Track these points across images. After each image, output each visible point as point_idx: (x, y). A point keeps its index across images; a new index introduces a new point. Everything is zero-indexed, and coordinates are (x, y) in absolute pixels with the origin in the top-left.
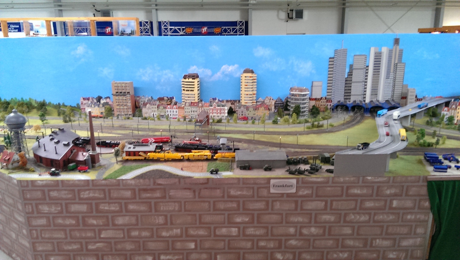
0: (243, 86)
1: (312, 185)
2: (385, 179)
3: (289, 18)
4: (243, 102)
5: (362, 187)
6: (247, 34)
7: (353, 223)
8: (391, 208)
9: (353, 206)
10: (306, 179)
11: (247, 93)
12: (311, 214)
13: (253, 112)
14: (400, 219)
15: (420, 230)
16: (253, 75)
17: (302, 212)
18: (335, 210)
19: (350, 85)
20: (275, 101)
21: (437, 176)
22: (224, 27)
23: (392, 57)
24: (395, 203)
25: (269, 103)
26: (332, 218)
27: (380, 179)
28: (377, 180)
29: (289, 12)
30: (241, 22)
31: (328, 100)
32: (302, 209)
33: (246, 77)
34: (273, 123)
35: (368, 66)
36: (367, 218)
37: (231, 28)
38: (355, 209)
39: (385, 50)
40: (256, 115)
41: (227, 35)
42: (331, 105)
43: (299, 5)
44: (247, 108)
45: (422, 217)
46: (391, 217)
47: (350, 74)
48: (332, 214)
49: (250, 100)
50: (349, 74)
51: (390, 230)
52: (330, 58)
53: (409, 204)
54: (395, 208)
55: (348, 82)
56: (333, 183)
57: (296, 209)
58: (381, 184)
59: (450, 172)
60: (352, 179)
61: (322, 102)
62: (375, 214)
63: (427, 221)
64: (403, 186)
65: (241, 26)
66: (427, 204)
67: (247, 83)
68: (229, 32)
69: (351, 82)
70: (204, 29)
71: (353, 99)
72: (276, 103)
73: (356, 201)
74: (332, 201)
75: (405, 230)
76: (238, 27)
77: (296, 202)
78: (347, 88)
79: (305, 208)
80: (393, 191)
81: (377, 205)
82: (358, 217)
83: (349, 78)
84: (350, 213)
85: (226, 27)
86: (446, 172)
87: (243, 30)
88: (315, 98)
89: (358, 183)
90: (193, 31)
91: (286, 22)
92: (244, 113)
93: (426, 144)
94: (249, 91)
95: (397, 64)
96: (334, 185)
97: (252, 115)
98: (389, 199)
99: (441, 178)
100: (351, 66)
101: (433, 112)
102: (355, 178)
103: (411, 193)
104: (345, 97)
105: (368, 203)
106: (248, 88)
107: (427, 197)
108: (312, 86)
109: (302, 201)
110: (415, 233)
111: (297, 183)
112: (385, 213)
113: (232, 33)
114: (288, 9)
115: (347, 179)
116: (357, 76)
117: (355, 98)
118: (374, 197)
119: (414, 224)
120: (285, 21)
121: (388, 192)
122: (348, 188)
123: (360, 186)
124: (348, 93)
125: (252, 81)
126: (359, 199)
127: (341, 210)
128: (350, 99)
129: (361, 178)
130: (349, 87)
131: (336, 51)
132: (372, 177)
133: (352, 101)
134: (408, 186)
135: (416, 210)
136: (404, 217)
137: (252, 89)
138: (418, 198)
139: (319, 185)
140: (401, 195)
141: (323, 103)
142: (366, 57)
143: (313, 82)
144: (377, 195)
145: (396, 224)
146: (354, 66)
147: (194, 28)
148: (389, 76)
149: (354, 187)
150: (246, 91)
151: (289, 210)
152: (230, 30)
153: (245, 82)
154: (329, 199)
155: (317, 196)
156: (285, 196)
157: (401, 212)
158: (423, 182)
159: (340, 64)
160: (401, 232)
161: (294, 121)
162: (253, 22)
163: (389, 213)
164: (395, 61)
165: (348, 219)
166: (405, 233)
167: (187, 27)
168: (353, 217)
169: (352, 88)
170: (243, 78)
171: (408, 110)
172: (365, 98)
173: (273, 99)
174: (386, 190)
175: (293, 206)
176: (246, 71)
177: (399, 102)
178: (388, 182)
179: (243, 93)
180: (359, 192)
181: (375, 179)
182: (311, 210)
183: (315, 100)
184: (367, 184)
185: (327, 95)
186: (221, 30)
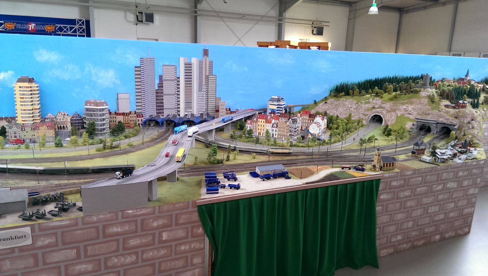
0: (18, 100)
1: (55, 231)
2: (149, 210)
3: (139, 21)
4: (20, 121)
5: (121, 224)
6: (89, 35)
7: (117, 267)
8: (161, 241)
9: (114, 248)
10: (44, 225)
11: (24, 108)
12: (59, 267)
13: (32, 133)
14: (173, 251)
15: (197, 260)
16: (33, 85)
17: (46, 267)
18: (90, 256)
19: (161, 98)
20: (71, 117)
21: (207, 199)
22: (59, 26)
23: (202, 68)
24: (165, 236)
25: (63, 120)
26: (90, 267)
27: (144, 211)
28: (139, 213)
29: (138, 15)
30: (80, 20)
31: (139, 115)
32: (45, 263)
33: (20, 87)
34: (56, 146)
35: (179, 78)
36: (134, 258)
37: (68, 26)
38: (117, 250)
39: (194, 61)
40: (36, 136)
41: (63, 35)
42: (143, 121)
43: (149, 7)
44: (23, 127)
45: (197, 245)
46: (163, 252)
47: (161, 86)
48: (89, 262)
49: (30, 117)
50: (159, 85)
51: (164, 266)
52: (136, 67)
53: (180, 233)
54: (166, 241)
55: (159, 94)
56: (83, 224)
57: (37, 265)
58: (146, 217)
59: (221, 193)
60: (108, 216)
61: (131, 117)
62: (143, 252)
63: (204, 249)
64: (171, 215)
65: (80, 25)
66: (200, 230)
67: (24, 94)
68: (65, 32)
69: (162, 95)
70: (30, 26)
71: (166, 113)
72: (73, 120)
73: (117, 241)
74: (85, 247)
75: (180, 263)
76: (77, 27)
77: (35, 256)
78: (159, 101)
79: (48, 261)
80: (160, 222)
81: (144, 241)
82: (123, 259)
83: (160, 90)
84: (112, 257)
85: (62, 26)
86: (218, 193)
87: (83, 30)
88: (123, 112)
89: (117, 219)
90: (15, 26)
91: (136, 25)
92: (17, 135)
93: (215, 162)
94: (27, 105)
95: (208, 76)
96: (85, 226)
97: (31, 137)
98: (157, 232)
99: (210, 201)
100: (161, 77)
101: (240, 126)
102: (112, 215)
103: (181, 222)
104: (158, 111)
105: (132, 241)
106: (25, 102)
107: (200, 223)
108: (118, 99)
109: (43, 254)
110: (192, 265)
111: (33, 231)
112: (155, 249)
113: (70, 33)
114: (136, 11)
115: (102, 216)
116: (168, 88)
117: (168, 112)
118: (140, 233)
119: (189, 255)
120: (134, 24)
121: (155, 224)
122: (104, 227)
123: (120, 223)
124: (160, 107)
125: (30, 93)
126: (121, 238)
127: (98, 255)
128: (163, 113)
129: (120, 214)
130: (160, 100)
131: (142, 60)
132: (133, 210)
133: (165, 116)
134: (176, 215)
135: (190, 239)
136: (177, 249)
137: (31, 103)
138: (189, 226)
139: (64, 230)
140: (171, 226)
141: (133, 117)
142: (176, 68)
143: (118, 94)
144: (143, 230)
145: (169, 258)
146: (163, 77)
147: (17, 23)
148: (202, 89)
149: (112, 225)
150: (22, 105)
151: (25, 268)
152: (67, 30)
153: (20, 94)
154: (81, 245)
155: (64, 243)
156: (17, 250)
157: (173, 244)
158: (193, 207)
159: (148, 74)
160: (176, 267)
161: (85, 141)
162: (96, 22)
163: (159, 248)
164: (206, 72)
165: (110, 264)
166: (181, 266)
167: (6, 22)
168: (116, 260)
169: (164, 101)
170: (17, 89)
171: (212, 125)
172: (179, 111)
173: (68, 115)
174: (153, 222)
175: (31, 261)
176: (20, 80)
177: (213, 115)
178: (154, 213)
179: (18, 107)
180: (119, 230)
181: (137, 211)
182: (58, 262)
183: (122, 115)
184: (128, 220)
185: (137, 109)
186: (55, 29)
